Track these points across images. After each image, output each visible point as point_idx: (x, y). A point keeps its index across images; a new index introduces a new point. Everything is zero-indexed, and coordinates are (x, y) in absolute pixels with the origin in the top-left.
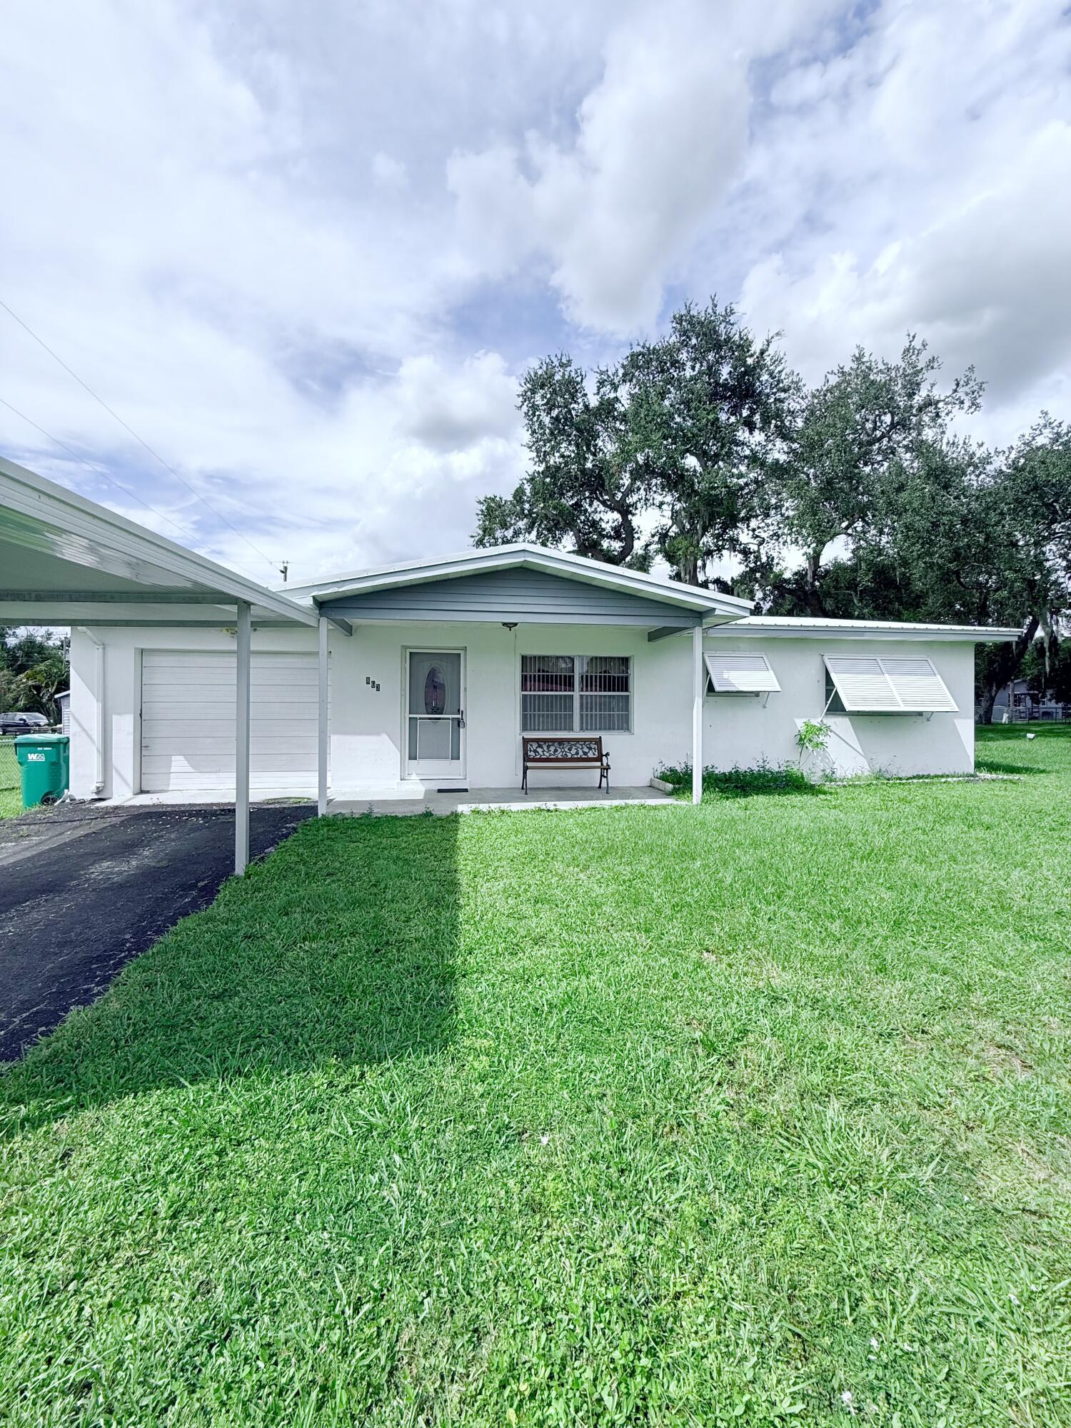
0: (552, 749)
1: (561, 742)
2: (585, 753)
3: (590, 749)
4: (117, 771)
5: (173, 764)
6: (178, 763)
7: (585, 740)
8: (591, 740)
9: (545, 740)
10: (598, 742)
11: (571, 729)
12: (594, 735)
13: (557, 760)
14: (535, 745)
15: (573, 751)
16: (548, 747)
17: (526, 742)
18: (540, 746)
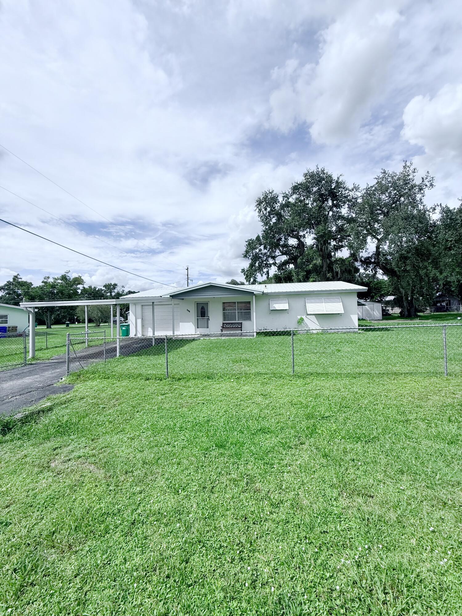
0: (230, 325)
1: (232, 323)
2: (238, 326)
4: (138, 331)
7: (238, 323)
8: (239, 323)
9: (228, 323)
10: (241, 323)
11: (236, 320)
13: (231, 328)
14: (225, 324)
15: (235, 326)
17: (223, 323)
18: (227, 325)
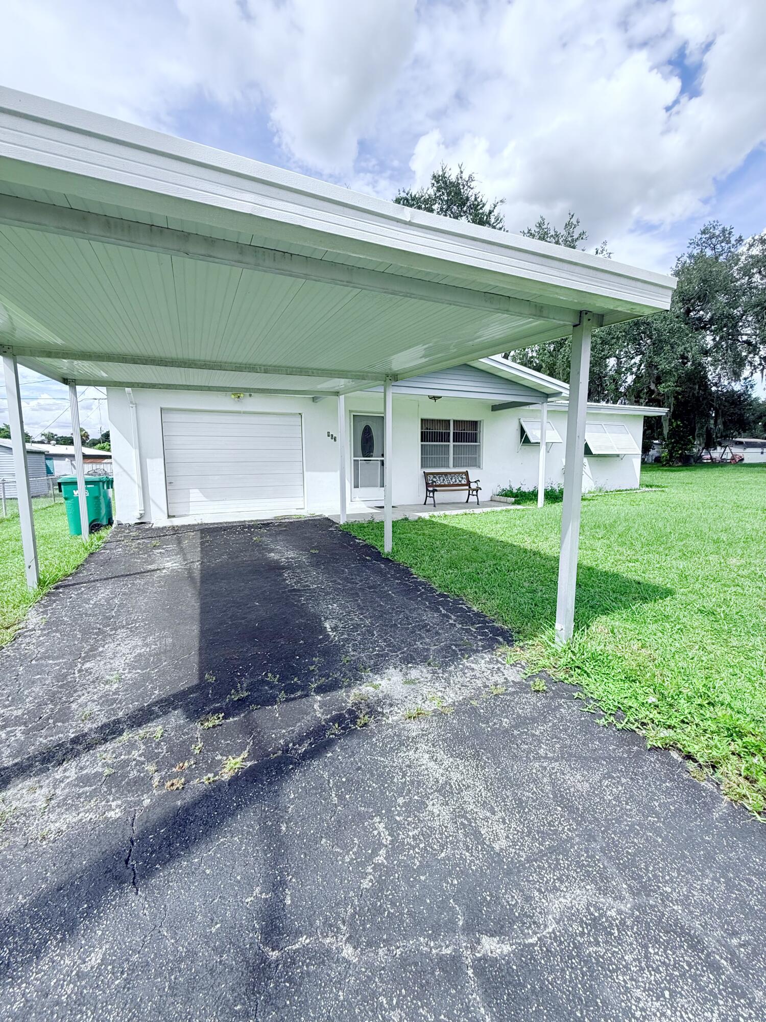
0: (442, 479)
1: (446, 474)
2: (460, 481)
3: (462, 478)
4: (153, 501)
5: (191, 495)
6: (195, 494)
7: (458, 473)
8: (462, 473)
9: (437, 474)
10: (467, 473)
11: (448, 467)
12: (463, 470)
14: (432, 476)
15: (454, 480)
16: (439, 477)
17: (426, 475)
18: (434, 477)
